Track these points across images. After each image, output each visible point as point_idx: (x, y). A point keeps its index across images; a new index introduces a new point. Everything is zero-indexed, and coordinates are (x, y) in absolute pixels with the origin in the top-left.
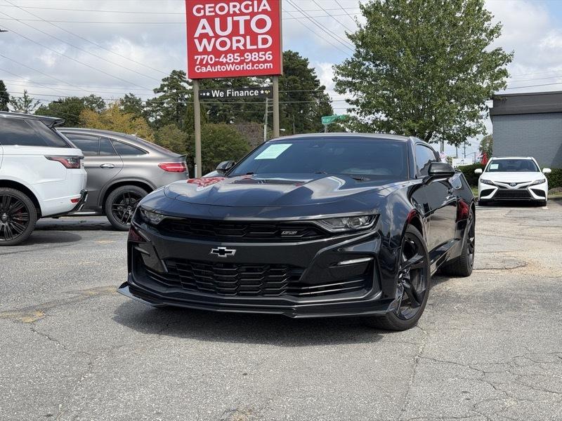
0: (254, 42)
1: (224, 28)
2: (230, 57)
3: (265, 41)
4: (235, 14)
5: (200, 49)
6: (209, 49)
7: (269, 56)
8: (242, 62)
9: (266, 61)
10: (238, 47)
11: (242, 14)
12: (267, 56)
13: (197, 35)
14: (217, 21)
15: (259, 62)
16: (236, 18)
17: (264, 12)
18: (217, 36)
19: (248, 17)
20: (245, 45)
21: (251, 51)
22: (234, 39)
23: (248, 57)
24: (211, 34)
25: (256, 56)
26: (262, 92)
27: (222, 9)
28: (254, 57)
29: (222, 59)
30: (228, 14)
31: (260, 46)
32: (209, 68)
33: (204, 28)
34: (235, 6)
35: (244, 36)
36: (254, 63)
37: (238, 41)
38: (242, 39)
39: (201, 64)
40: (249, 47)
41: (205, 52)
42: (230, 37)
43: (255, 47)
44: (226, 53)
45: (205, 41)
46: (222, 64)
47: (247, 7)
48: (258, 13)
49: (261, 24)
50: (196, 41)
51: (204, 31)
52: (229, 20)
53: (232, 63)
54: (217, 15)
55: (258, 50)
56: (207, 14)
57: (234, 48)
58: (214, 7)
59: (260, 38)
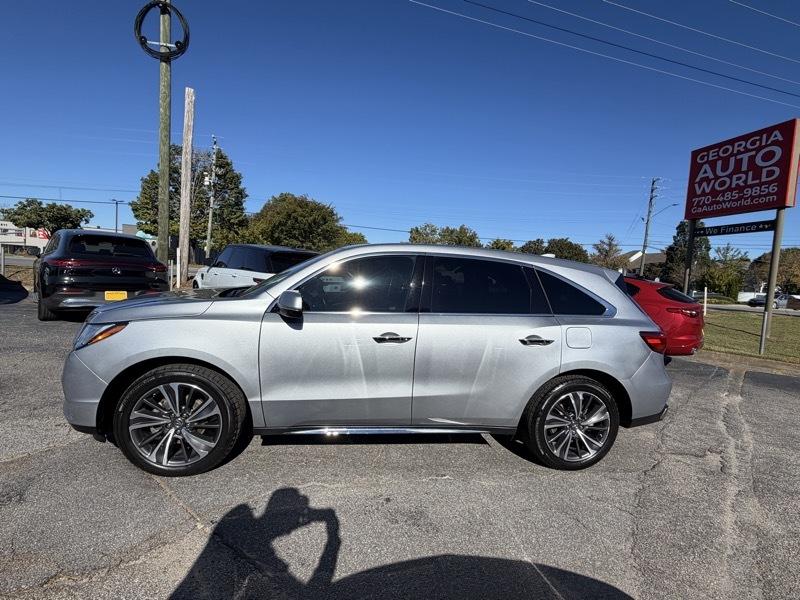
0: (757, 176)
1: (725, 168)
2: (728, 195)
3: (770, 173)
4: (739, 152)
5: (699, 192)
6: (707, 191)
7: (773, 188)
8: (740, 198)
9: (769, 194)
10: (737, 185)
11: (747, 150)
12: (771, 188)
13: (697, 180)
14: (719, 163)
15: (760, 196)
16: (739, 157)
17: (775, 143)
18: (717, 178)
19: (754, 153)
20: (745, 181)
21: (751, 186)
22: (735, 177)
23: (748, 192)
24: (711, 176)
25: (758, 191)
26: (761, 226)
27: (726, 151)
28: (756, 191)
29: (720, 198)
30: (732, 155)
31: (764, 179)
32: (705, 209)
33: (705, 172)
34: (740, 145)
35: (746, 173)
36: (752, 198)
37: (739, 179)
38: (744, 176)
39: (698, 206)
40: (750, 182)
41: (704, 194)
42: (730, 176)
43: (758, 181)
44: (724, 192)
45: (705, 184)
46: (718, 203)
47: (753, 143)
48: (766, 146)
49: (769, 156)
50: (696, 186)
51: (706, 175)
52: (732, 160)
53: (729, 201)
54: (720, 158)
55: (760, 185)
56: (711, 158)
57: (733, 186)
58: (718, 152)
59: (764, 171)
